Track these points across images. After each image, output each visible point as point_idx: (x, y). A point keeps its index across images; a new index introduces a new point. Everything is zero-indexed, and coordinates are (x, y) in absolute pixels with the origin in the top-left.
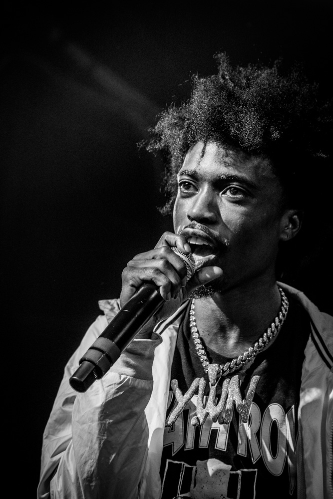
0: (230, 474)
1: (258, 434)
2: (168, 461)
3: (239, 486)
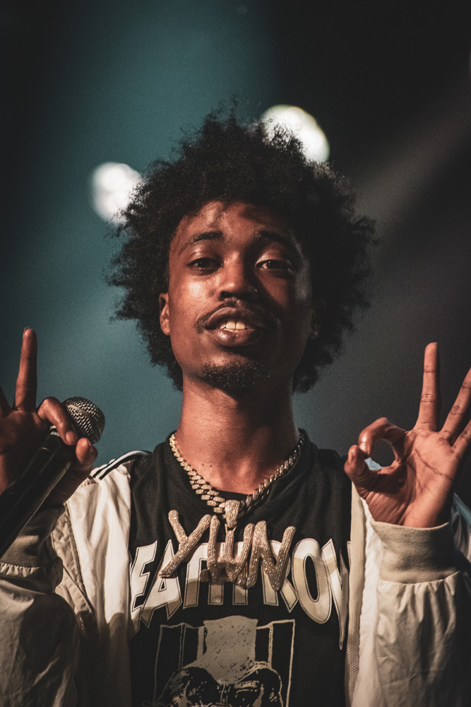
0: (257, 630)
1: (290, 578)
2: (162, 626)
3: (271, 644)
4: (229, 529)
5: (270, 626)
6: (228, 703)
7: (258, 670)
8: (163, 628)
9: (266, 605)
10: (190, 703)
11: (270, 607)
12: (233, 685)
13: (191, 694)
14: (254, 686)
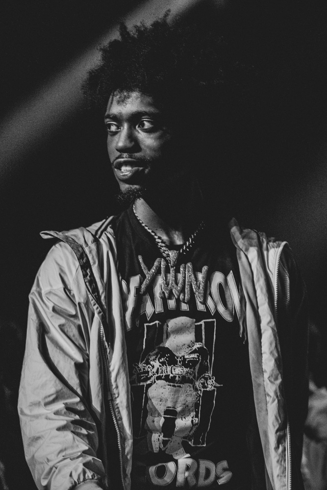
0: (195, 326)
1: (211, 295)
2: (145, 325)
3: (203, 333)
4: (172, 267)
5: (202, 322)
6: (182, 365)
7: (198, 348)
8: (147, 326)
9: (199, 311)
10: (161, 365)
11: (201, 312)
12: (184, 356)
13: (161, 361)
14: (196, 357)
